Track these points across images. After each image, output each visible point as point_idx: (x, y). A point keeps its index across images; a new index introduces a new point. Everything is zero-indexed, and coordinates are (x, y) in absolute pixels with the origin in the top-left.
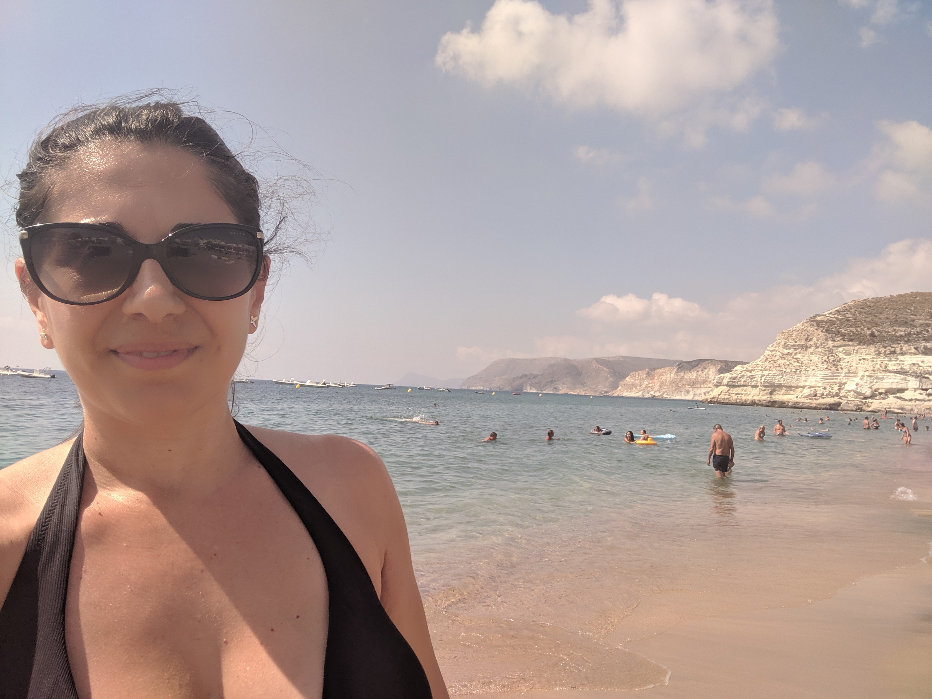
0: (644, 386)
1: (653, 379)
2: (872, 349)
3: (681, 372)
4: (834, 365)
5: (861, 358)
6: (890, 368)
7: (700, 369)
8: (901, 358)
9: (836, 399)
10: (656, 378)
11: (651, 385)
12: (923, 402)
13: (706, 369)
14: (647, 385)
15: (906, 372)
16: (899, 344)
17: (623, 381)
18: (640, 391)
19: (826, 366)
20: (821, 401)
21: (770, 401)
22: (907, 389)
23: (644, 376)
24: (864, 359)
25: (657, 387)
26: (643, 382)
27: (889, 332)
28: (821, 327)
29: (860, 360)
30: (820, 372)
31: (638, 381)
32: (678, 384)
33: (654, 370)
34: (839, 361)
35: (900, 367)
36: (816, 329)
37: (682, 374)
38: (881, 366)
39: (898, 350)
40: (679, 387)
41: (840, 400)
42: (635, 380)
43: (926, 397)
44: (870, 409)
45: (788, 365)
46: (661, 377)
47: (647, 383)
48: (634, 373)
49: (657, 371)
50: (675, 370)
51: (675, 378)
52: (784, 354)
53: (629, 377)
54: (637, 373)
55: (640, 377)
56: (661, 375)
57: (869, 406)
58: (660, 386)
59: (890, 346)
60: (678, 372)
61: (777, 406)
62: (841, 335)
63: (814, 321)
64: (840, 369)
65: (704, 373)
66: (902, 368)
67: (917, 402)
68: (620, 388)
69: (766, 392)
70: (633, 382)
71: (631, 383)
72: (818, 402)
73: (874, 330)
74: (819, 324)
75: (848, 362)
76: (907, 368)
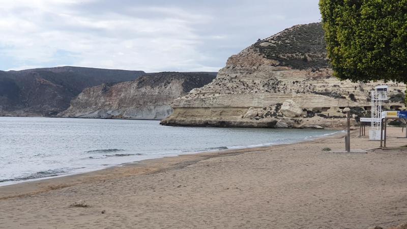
0: (100, 105)
1: (111, 96)
2: (304, 72)
3: (141, 87)
4: (273, 87)
5: (295, 81)
6: (318, 89)
7: (163, 84)
8: (326, 80)
9: (273, 118)
10: (114, 94)
11: (108, 103)
12: (339, 119)
13: (169, 83)
14: (104, 103)
15: (329, 93)
16: (325, 68)
17: (74, 99)
18: (96, 111)
19: (266, 89)
20: (261, 121)
21: (219, 122)
22: (329, 108)
23: (100, 93)
24: (297, 82)
25: (115, 106)
26: (100, 99)
27: (318, 57)
28: (264, 53)
29: (294, 83)
30: (261, 94)
31: (93, 99)
32: (139, 101)
33: (112, 85)
34: (277, 84)
35: (324, 89)
36: (259, 55)
37: (143, 90)
38: (310, 88)
39: (324, 73)
40: (140, 105)
41: (276, 119)
42: (90, 97)
43: (342, 115)
44: (299, 126)
45: (235, 88)
46: (120, 93)
47: (103, 101)
48: (88, 89)
49: (116, 86)
50: (135, 85)
51: (136, 94)
52: (232, 78)
53: (82, 93)
54: (92, 89)
55: (95, 94)
56: (120, 91)
57: (299, 124)
58: (119, 105)
59: (318, 70)
60: (139, 88)
61: (225, 126)
62: (279, 61)
63: (257, 47)
64: (277, 92)
65: (167, 88)
66: (326, 90)
67: (336, 119)
68: (71, 107)
69: (216, 113)
70: (87, 100)
71: (84, 101)
72: (258, 121)
73: (307, 56)
74: (262, 50)
75: (285, 85)
76: (330, 89)
